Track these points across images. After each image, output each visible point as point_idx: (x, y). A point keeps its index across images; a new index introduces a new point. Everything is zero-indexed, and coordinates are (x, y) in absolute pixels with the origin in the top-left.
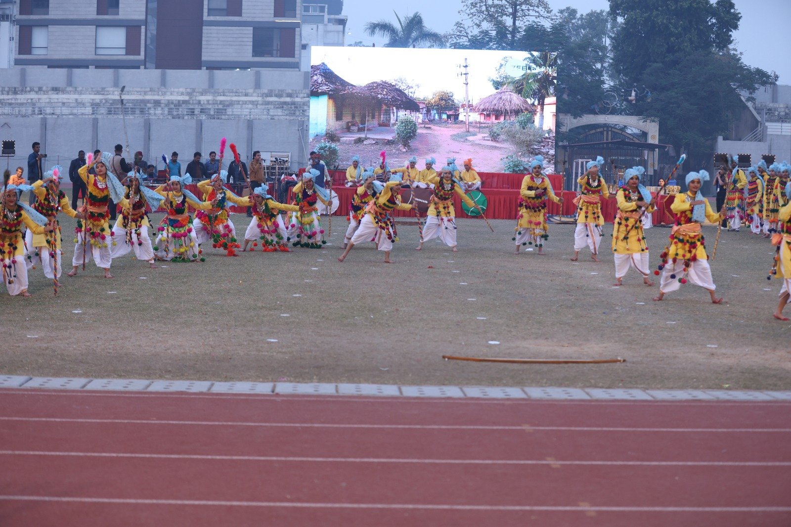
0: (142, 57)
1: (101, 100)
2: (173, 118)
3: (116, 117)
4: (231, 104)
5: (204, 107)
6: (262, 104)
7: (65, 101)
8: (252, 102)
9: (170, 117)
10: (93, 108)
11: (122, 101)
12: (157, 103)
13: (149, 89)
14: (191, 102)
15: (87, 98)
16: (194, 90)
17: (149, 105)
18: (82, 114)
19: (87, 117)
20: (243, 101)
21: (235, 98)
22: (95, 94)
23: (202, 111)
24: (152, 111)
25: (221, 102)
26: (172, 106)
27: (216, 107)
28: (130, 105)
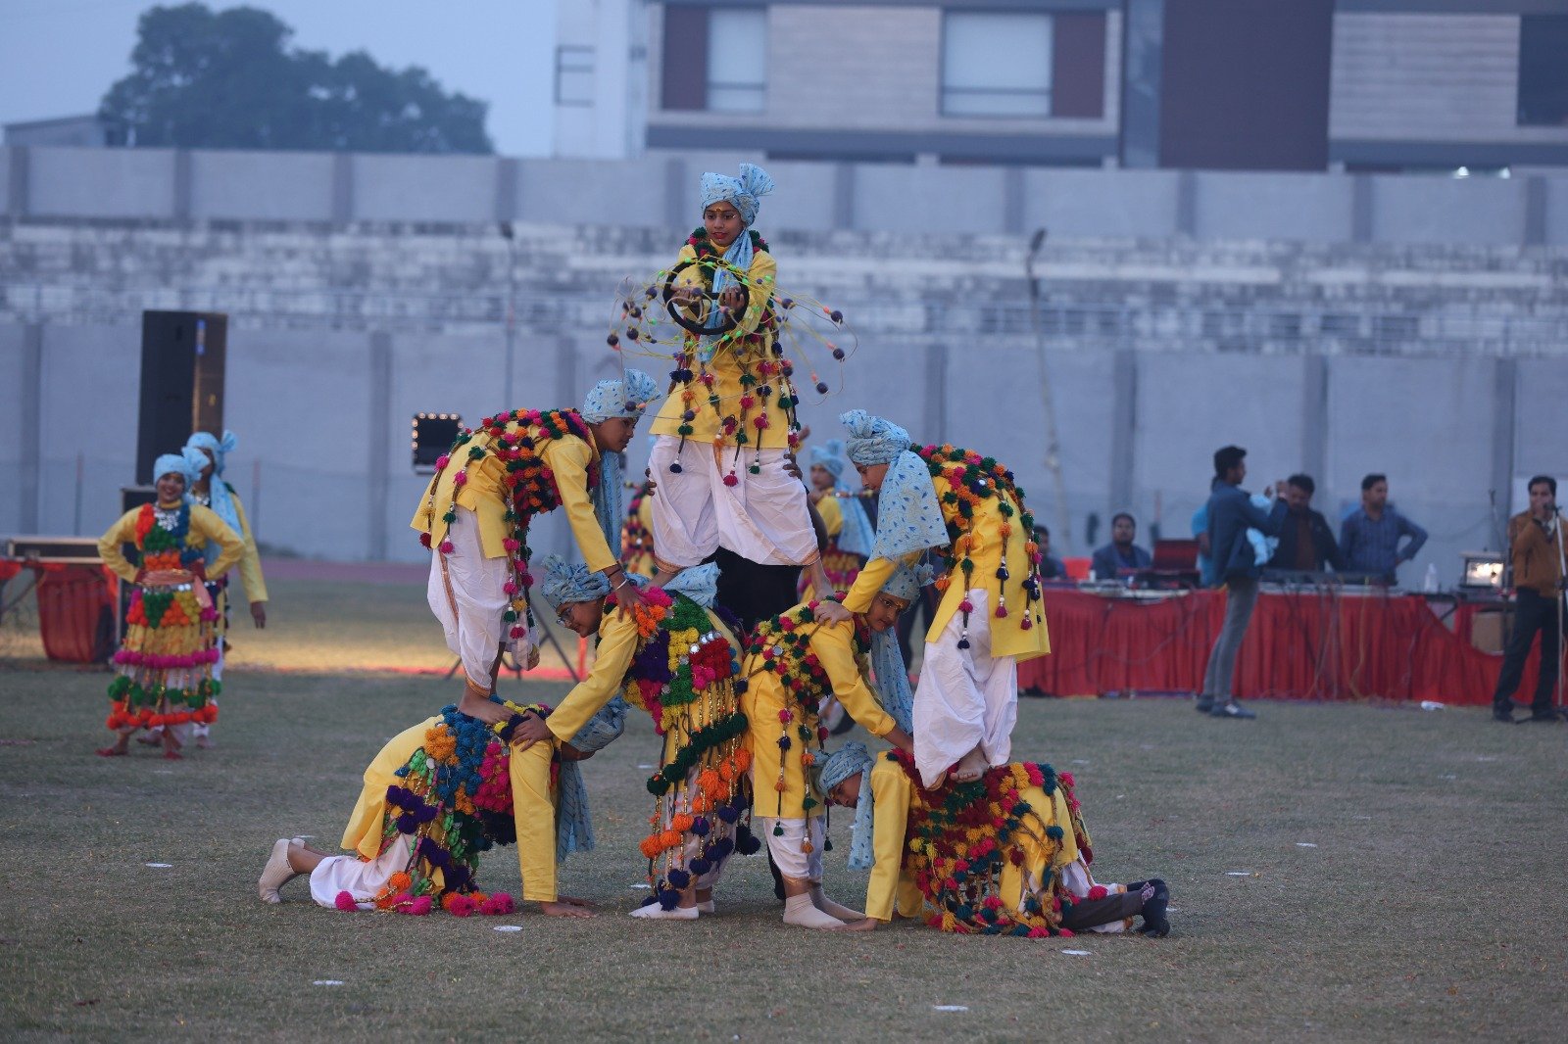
0: (1109, 123)
1: (958, 281)
2: (1223, 347)
3: (1010, 341)
4: (1436, 299)
5: (1335, 309)
6: (1552, 301)
7: (827, 281)
8: (1514, 294)
9: (1209, 345)
10: (929, 309)
11: (1034, 286)
12: (1163, 294)
13: (1131, 243)
14: (1288, 290)
15: (909, 270)
16: (1298, 248)
17: (1134, 301)
18: (890, 330)
19: (905, 339)
20: (1480, 290)
21: (1450, 279)
22: (938, 258)
23: (1329, 324)
24: (1144, 324)
25: (1400, 293)
26: (1218, 305)
27: (1380, 309)
28: (1063, 301)
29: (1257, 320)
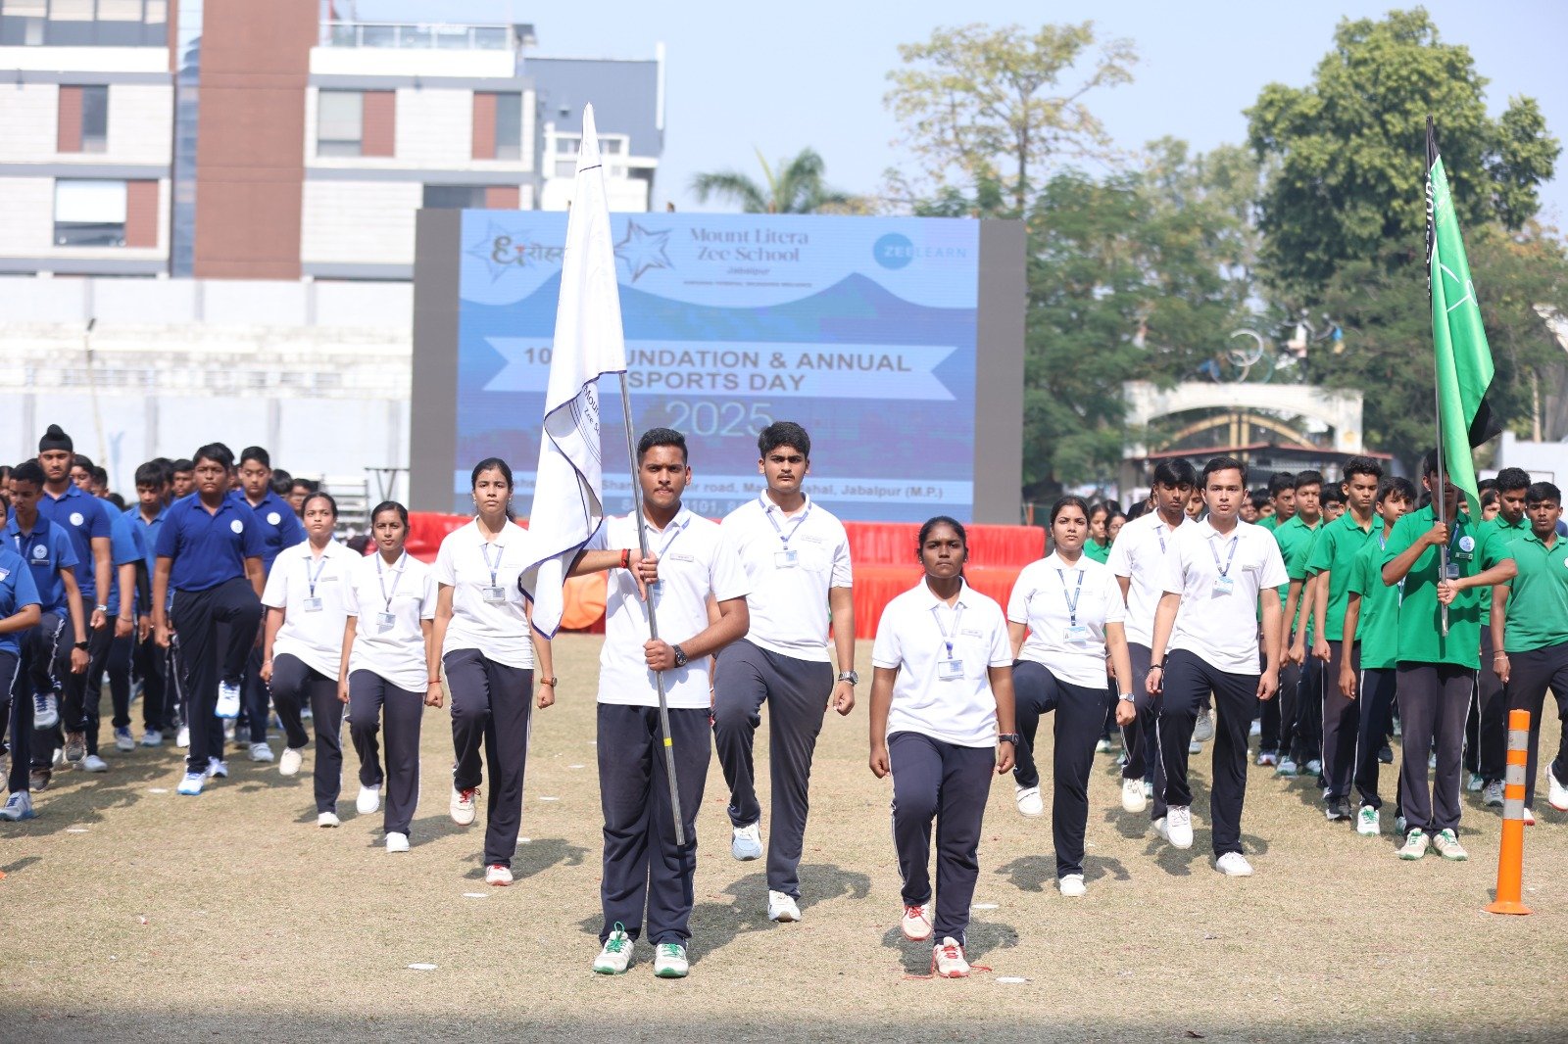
0: (162, 251)
1: (48, 352)
2: (217, 393)
4: (354, 363)
5: (289, 369)
9: (208, 393)
10: (28, 371)
12: (181, 359)
13: (162, 327)
14: (261, 357)
15: (17, 345)
16: (269, 330)
17: (160, 364)
18: (3, 385)
19: (11, 390)
21: (364, 349)
22: (37, 337)
23: (285, 379)
24: (165, 378)
25: (332, 359)
26: (215, 367)
27: (319, 368)
28: (118, 364)
29: (240, 376)
